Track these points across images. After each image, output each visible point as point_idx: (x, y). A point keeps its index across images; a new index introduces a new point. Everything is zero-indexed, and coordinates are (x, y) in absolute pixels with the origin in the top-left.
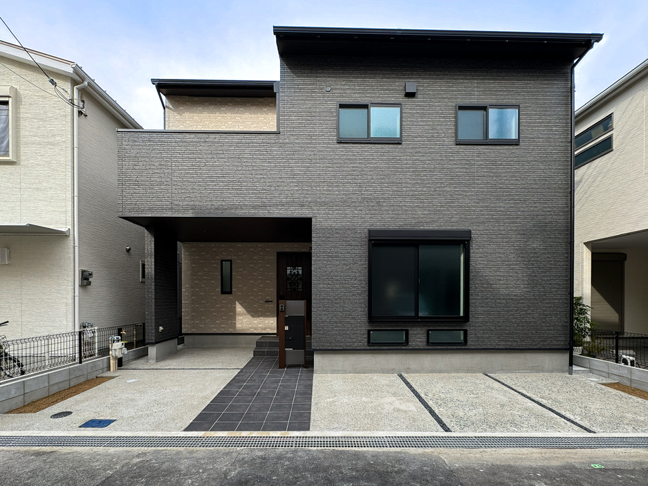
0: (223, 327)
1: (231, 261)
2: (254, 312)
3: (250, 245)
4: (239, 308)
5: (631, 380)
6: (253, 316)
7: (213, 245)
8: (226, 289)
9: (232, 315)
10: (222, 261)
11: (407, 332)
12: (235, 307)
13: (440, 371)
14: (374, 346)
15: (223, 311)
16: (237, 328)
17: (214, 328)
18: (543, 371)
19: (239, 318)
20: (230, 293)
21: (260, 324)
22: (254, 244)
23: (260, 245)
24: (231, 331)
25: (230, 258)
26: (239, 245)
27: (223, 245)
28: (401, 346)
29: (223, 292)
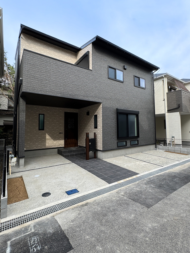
0: (39, 146)
1: (44, 115)
2: (55, 138)
3: (53, 108)
4: (48, 137)
5: (168, 150)
6: (54, 140)
7: (35, 107)
8: (42, 128)
9: (44, 140)
10: (39, 114)
11: (126, 142)
12: (46, 136)
13: (133, 153)
14: (120, 147)
15: (39, 139)
16: (46, 146)
17: (34, 147)
18: (151, 150)
19: (47, 141)
20: (43, 129)
21: (57, 143)
22: (55, 108)
23: (57, 108)
24: (43, 147)
25: (43, 113)
26: (48, 107)
27: (40, 107)
28: (125, 147)
29: (39, 129)
